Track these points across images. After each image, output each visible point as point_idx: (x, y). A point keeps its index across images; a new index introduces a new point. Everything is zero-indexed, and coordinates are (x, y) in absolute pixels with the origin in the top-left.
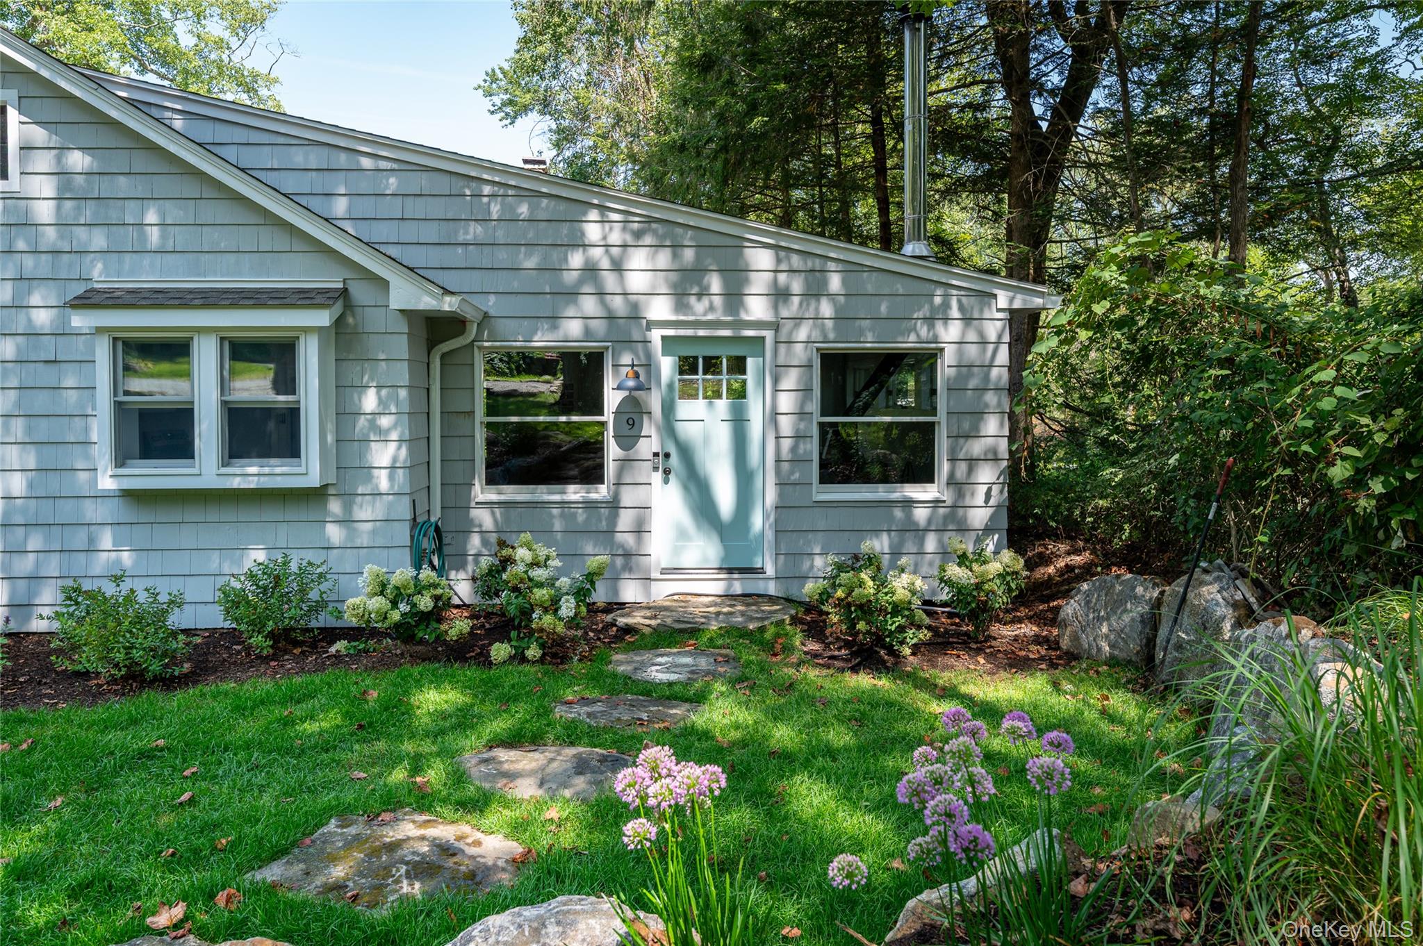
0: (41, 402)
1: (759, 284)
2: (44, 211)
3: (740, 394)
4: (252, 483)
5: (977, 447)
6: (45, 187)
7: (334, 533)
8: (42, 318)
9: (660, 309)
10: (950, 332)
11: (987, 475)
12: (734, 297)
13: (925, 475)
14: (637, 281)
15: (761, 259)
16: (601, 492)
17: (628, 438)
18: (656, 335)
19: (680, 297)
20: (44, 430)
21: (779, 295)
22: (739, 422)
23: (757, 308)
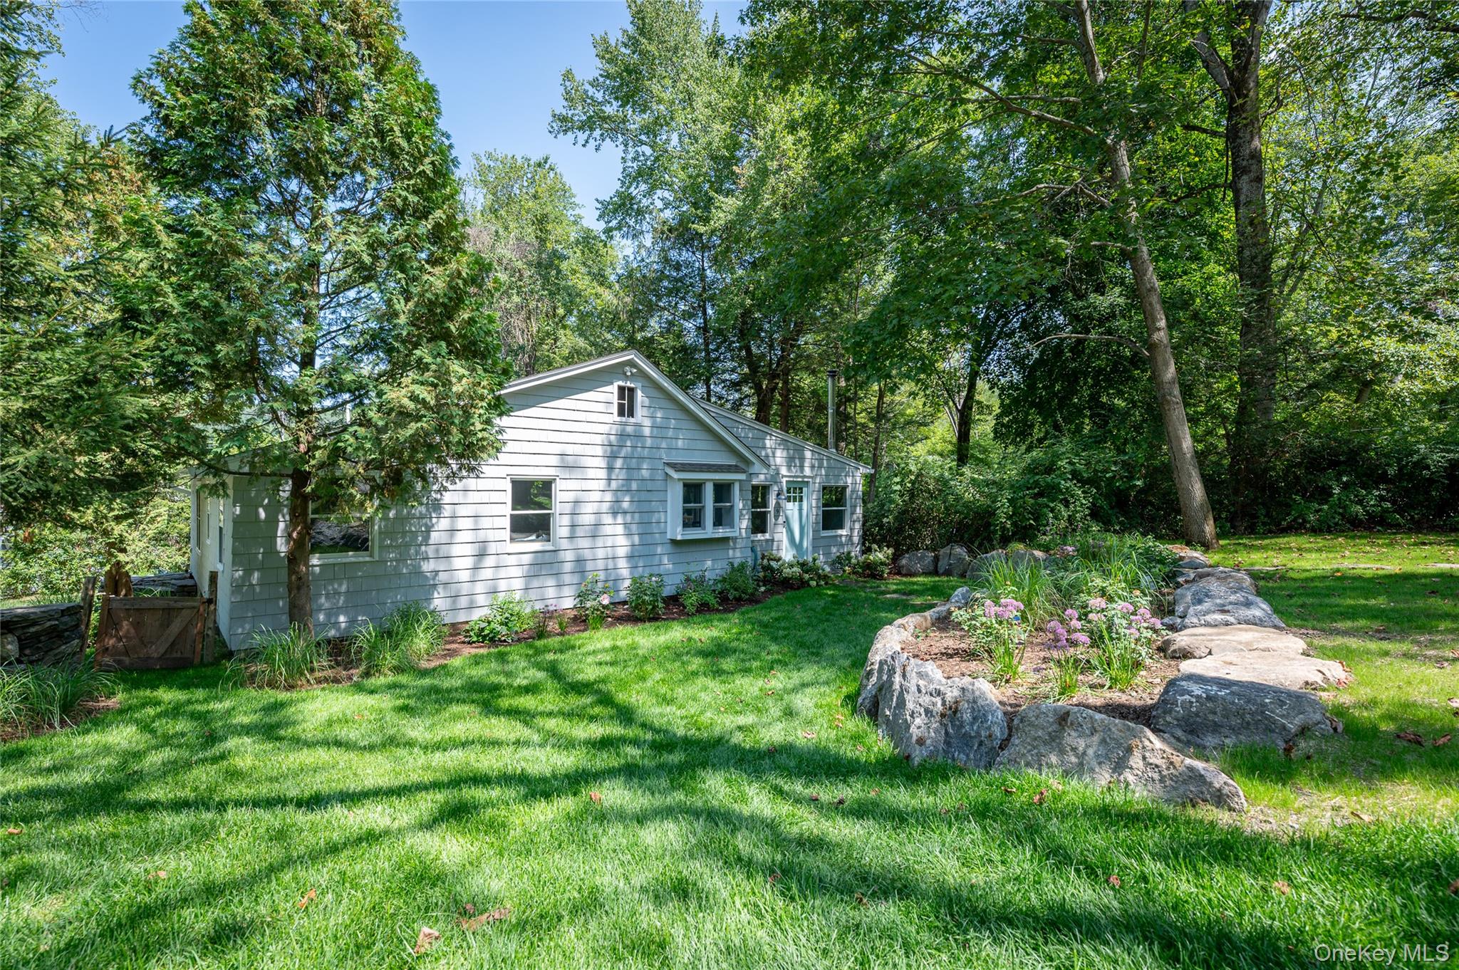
0: (645, 507)
1: (807, 464)
2: (647, 431)
3: (801, 500)
4: (720, 535)
5: (855, 517)
6: (647, 422)
7: (731, 552)
8: (645, 474)
9: (784, 471)
10: (849, 480)
11: (857, 526)
12: (802, 467)
13: (841, 527)
14: (778, 461)
15: (808, 454)
16: (767, 536)
17: (777, 517)
18: (784, 480)
19: (789, 467)
20: (646, 518)
21: (812, 467)
22: (800, 510)
23: (807, 471)
